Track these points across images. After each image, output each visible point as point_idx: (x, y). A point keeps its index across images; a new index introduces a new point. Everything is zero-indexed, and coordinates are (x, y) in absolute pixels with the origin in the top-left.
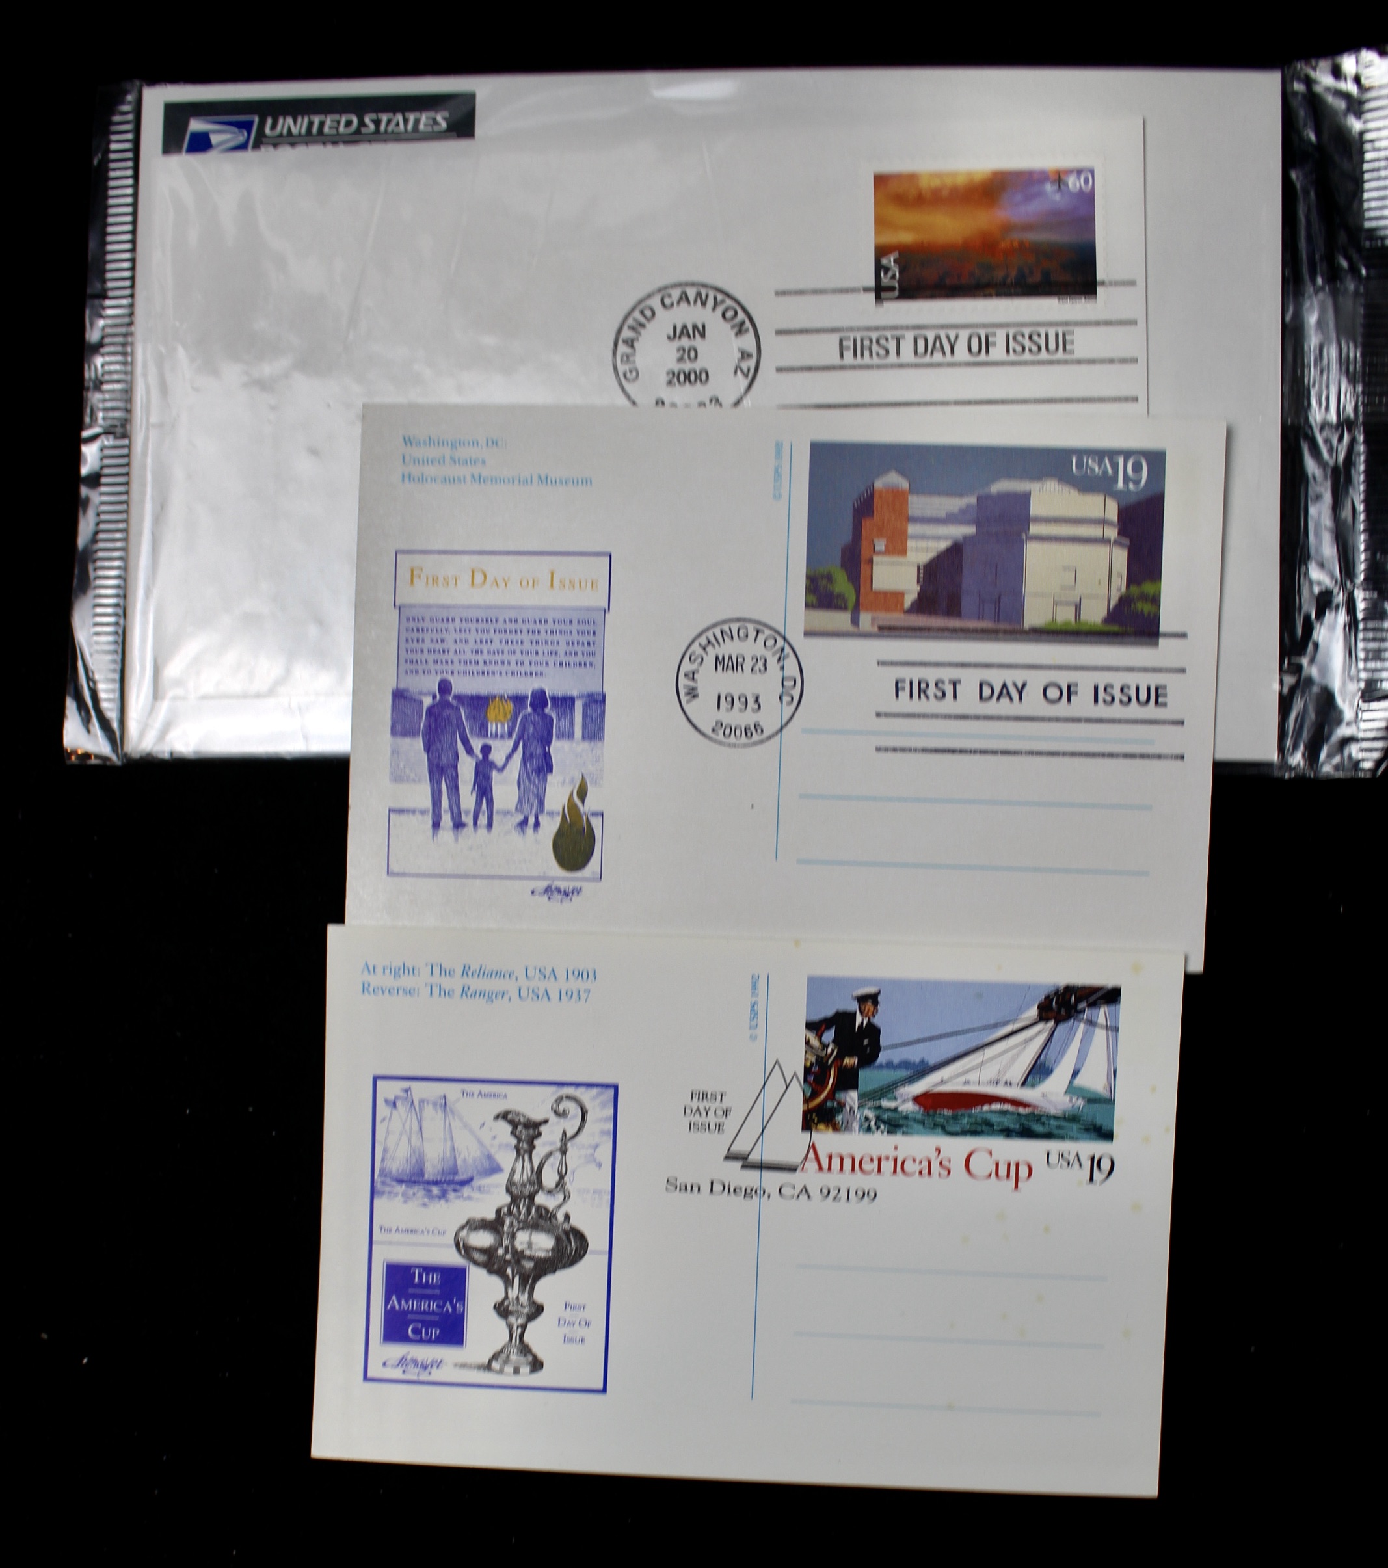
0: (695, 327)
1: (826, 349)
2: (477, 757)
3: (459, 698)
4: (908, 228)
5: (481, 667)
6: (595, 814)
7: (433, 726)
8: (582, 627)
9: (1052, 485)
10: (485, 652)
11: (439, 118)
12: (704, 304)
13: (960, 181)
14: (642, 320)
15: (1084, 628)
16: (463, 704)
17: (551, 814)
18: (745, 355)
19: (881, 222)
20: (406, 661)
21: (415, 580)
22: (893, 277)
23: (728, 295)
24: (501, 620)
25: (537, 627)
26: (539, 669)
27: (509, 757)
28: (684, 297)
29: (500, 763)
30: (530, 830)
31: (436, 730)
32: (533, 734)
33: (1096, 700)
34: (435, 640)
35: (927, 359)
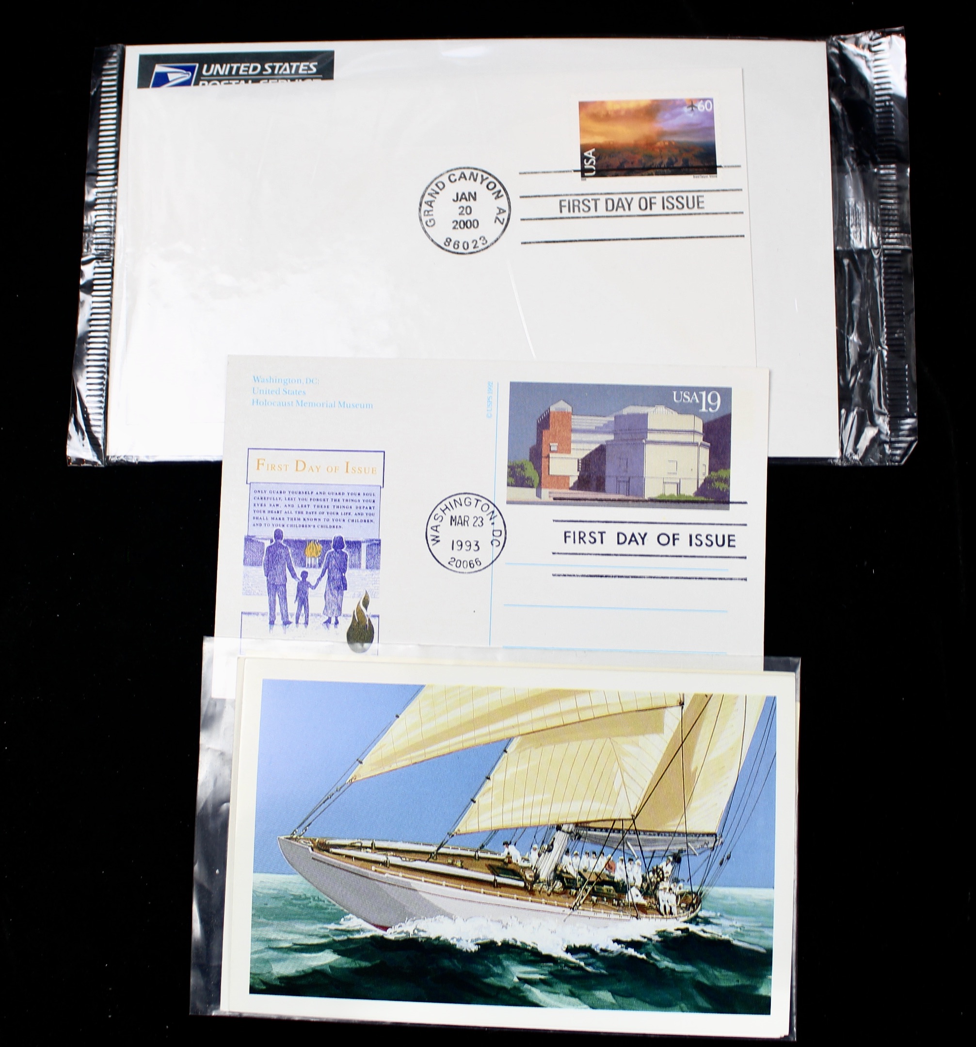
0: (470, 194)
1: (551, 207)
2: (299, 579)
3: (286, 541)
4: (601, 134)
5: (302, 522)
6: (374, 616)
7: (270, 559)
8: (366, 498)
9: (661, 409)
10: (305, 513)
11: (311, 66)
12: (475, 180)
13: (632, 106)
14: (438, 190)
15: (683, 499)
16: (290, 546)
17: (346, 616)
18: (501, 211)
19: (583, 131)
20: (254, 518)
21: (260, 466)
22: (592, 164)
23: (490, 174)
24: (315, 493)
25: (338, 497)
26: (338, 524)
27: (319, 579)
28: (463, 176)
29: (313, 584)
30: (332, 626)
31: (273, 562)
32: (334, 565)
33: (691, 545)
34: (272, 505)
35: (614, 213)
